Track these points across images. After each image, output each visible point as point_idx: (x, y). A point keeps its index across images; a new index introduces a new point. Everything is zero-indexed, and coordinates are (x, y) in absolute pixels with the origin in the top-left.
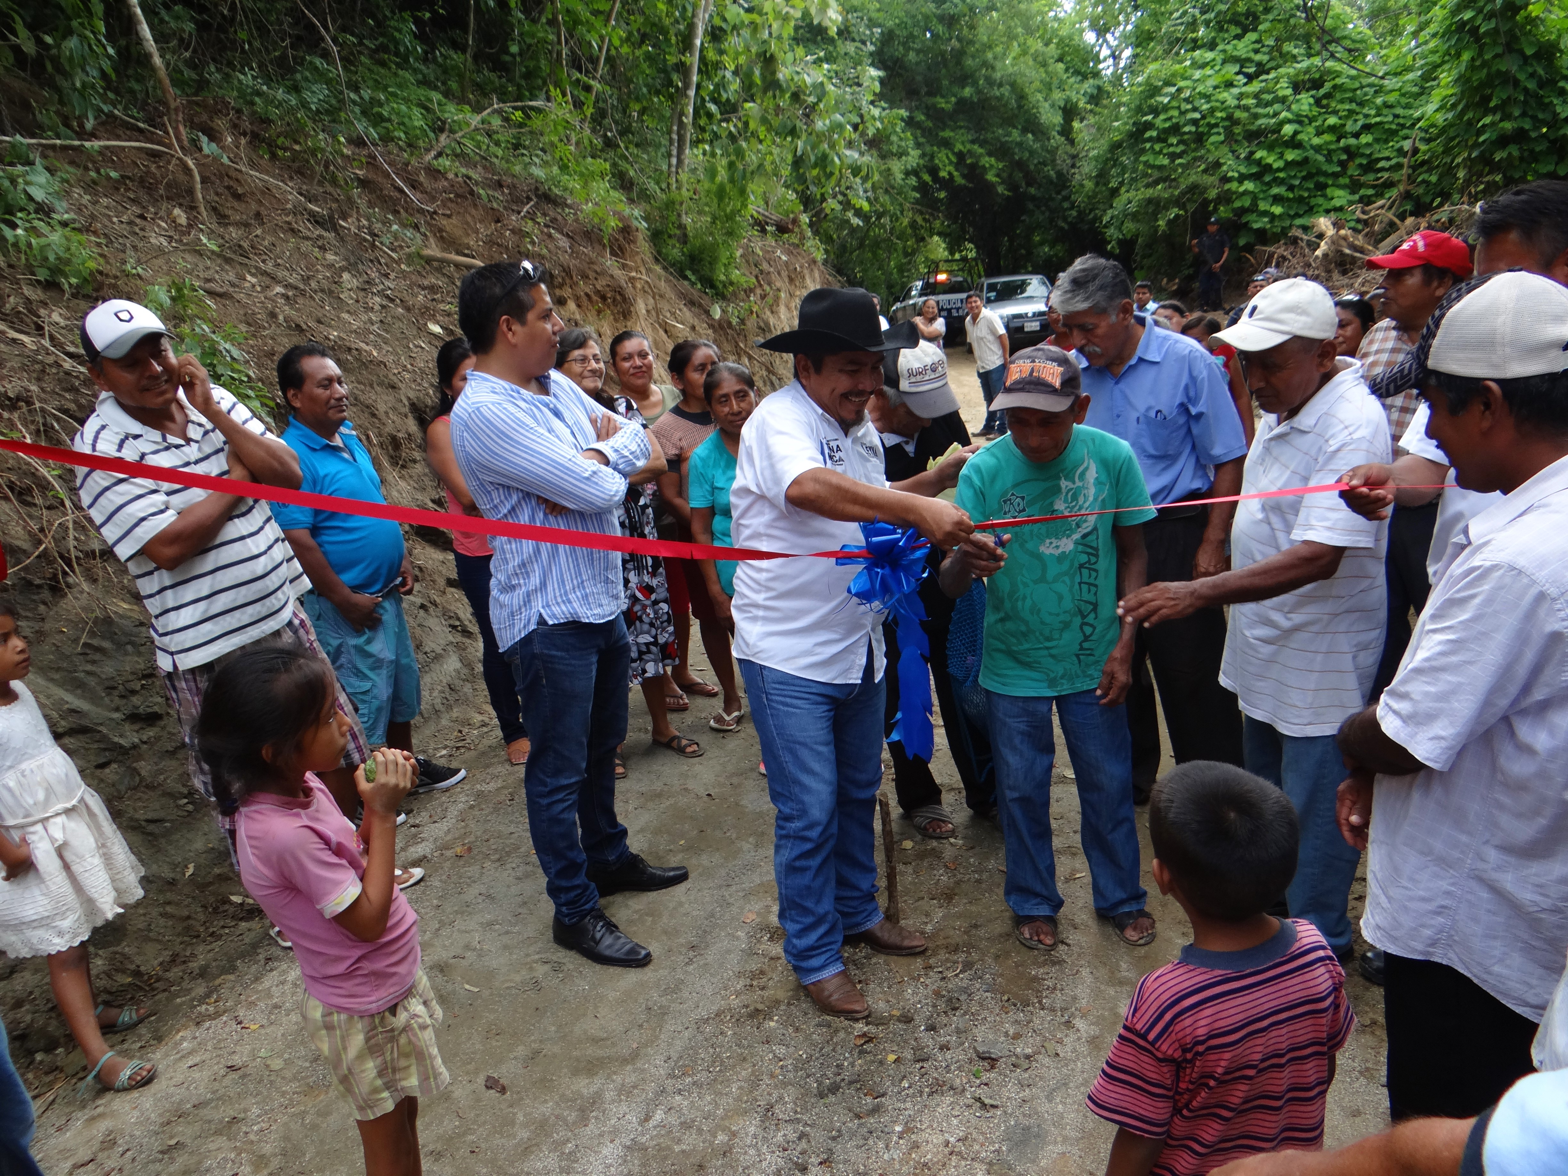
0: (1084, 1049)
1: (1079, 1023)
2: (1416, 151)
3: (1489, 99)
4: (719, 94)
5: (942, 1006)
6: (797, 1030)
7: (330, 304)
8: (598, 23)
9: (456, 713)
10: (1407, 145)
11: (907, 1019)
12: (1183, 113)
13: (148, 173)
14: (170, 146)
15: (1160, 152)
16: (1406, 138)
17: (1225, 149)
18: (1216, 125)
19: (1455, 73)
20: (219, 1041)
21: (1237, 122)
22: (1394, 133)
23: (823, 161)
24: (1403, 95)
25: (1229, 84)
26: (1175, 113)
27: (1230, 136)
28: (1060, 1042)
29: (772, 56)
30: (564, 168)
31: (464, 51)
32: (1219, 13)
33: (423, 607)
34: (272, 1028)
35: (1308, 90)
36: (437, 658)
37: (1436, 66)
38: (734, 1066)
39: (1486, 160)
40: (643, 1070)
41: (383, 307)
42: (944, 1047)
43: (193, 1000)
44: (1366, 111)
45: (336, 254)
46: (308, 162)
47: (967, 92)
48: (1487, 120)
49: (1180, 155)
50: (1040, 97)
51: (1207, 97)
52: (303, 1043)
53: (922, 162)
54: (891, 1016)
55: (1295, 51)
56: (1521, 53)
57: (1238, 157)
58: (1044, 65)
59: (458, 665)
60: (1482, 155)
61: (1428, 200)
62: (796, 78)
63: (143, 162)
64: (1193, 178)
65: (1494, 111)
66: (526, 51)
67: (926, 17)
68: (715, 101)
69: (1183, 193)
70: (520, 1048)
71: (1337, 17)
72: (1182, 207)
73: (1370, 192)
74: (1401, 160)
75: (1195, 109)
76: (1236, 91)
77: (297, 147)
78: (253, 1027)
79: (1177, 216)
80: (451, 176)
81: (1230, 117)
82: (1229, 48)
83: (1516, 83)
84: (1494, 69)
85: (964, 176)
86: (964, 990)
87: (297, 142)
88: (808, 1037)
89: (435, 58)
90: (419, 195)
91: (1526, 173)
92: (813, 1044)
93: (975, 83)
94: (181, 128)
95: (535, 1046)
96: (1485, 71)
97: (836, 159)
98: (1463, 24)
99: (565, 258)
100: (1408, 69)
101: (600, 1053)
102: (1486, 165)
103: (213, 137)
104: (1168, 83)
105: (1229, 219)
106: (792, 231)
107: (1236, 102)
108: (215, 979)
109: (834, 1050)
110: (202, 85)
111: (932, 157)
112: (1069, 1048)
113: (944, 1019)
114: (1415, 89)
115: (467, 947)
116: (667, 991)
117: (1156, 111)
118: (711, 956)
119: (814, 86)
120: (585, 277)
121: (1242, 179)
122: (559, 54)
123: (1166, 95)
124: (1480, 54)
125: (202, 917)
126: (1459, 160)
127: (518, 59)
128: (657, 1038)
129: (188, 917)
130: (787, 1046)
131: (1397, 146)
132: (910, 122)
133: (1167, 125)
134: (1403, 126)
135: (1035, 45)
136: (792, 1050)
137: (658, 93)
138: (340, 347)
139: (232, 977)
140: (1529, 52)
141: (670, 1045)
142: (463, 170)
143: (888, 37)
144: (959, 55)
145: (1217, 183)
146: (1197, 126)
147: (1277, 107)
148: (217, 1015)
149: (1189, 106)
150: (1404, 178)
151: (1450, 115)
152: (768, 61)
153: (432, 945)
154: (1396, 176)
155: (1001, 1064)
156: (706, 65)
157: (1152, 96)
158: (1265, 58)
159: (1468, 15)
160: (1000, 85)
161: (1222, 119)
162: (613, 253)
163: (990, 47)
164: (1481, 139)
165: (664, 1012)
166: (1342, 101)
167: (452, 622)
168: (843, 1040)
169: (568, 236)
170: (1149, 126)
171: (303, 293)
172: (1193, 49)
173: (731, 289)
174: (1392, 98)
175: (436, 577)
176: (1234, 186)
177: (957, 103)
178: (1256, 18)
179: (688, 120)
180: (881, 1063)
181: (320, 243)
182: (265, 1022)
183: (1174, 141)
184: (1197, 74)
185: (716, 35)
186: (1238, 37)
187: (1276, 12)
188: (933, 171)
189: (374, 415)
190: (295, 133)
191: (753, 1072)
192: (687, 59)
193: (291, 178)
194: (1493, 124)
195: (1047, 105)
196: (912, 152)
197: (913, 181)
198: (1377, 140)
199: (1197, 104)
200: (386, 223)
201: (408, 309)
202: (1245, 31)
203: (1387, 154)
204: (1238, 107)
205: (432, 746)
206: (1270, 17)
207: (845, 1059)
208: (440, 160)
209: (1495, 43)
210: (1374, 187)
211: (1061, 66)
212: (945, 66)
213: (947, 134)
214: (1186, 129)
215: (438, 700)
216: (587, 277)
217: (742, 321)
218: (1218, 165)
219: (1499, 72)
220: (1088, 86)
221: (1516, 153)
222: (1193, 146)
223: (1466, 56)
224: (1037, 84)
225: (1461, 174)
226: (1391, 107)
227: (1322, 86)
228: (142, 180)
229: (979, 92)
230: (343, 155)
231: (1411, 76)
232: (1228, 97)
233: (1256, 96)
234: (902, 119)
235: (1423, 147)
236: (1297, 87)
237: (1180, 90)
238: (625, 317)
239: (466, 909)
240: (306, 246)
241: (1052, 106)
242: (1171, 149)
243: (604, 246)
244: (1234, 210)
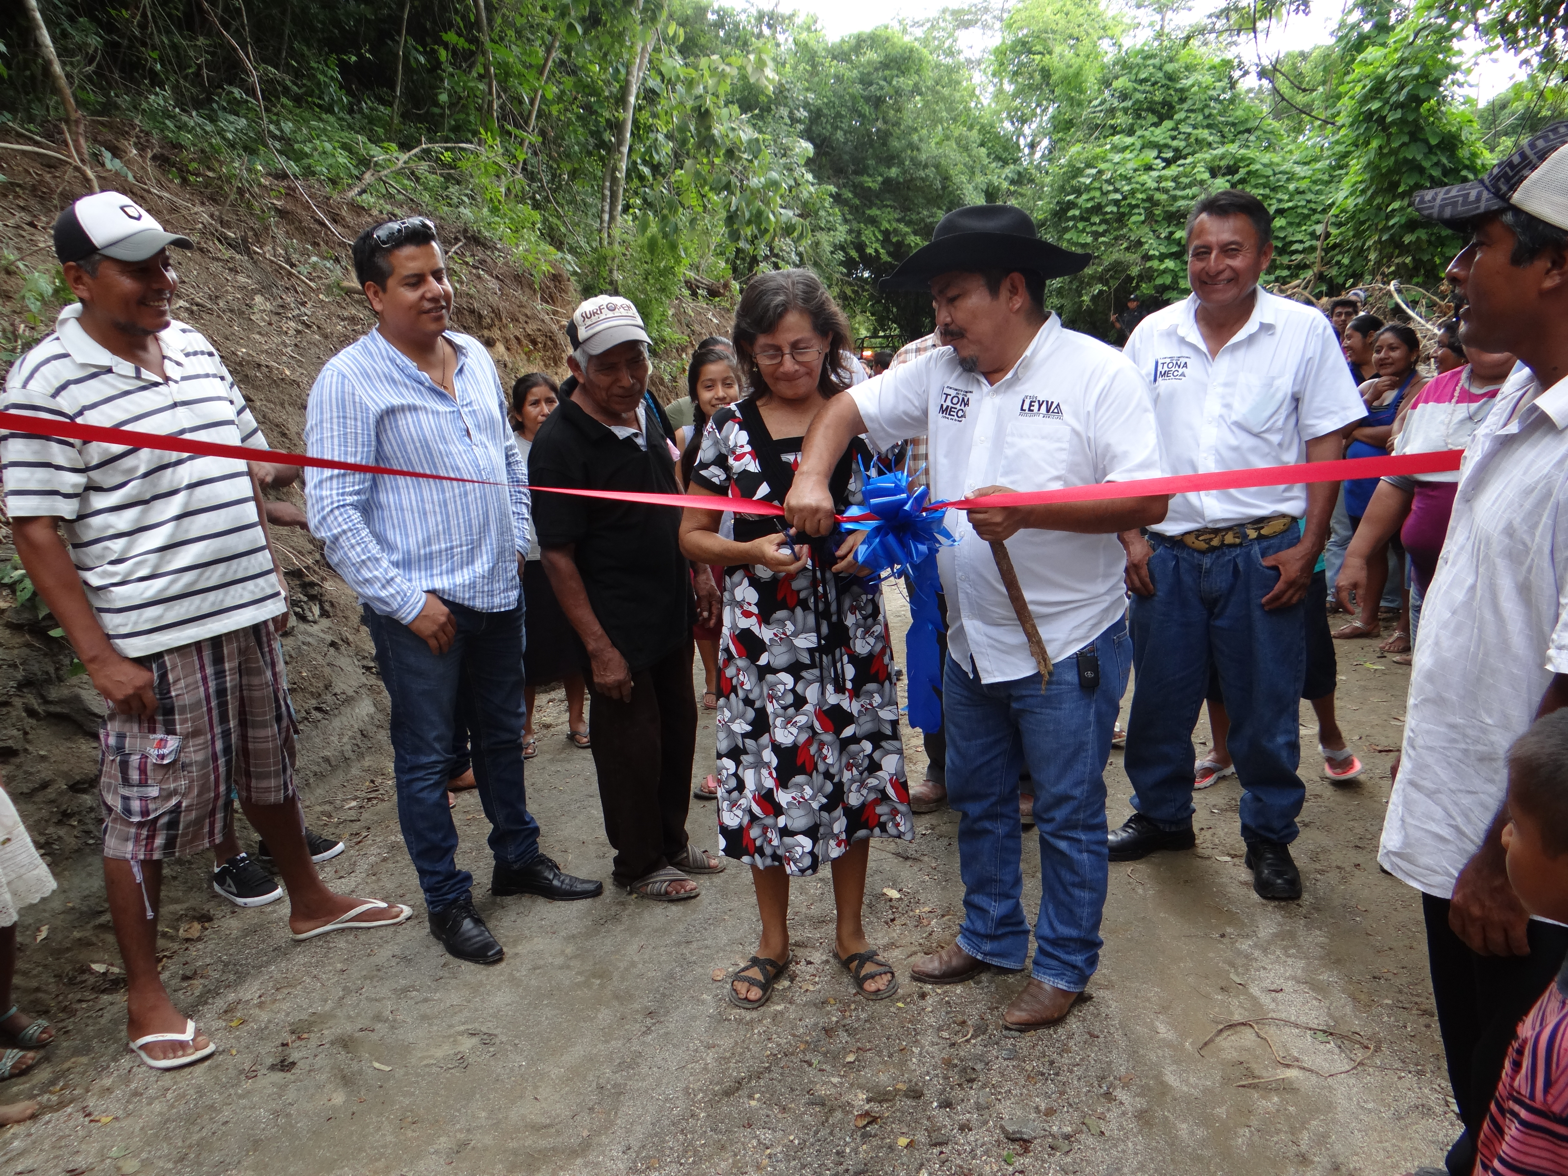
0: (1132, 1126)
1: (1120, 1094)
2: (1328, 235)
3: (1397, 185)
4: (651, 156)
5: (955, 1078)
6: (784, 1109)
7: (239, 325)
8: (531, 76)
9: (367, 762)
10: (1319, 229)
11: (915, 1094)
12: (1105, 194)
13: (42, 182)
14: (70, 156)
15: (1083, 231)
16: (1318, 222)
17: (1147, 229)
18: (1137, 206)
19: (1364, 160)
20: (61, 1138)
21: (1156, 204)
22: (1307, 217)
23: (758, 218)
24: (1315, 182)
25: (1149, 168)
26: (1097, 194)
27: (1150, 217)
28: (1102, 1117)
29: (707, 111)
30: (494, 210)
31: (391, 105)
32: (1137, 101)
33: (333, 644)
34: (130, 1120)
35: (1224, 175)
36: (349, 700)
37: (1346, 155)
38: (711, 1157)
39: (1395, 244)
40: (597, 1164)
41: (298, 332)
42: (964, 1128)
43: (33, 1087)
44: (1280, 196)
45: (249, 277)
46: (221, 188)
47: (894, 172)
48: (1396, 205)
49: (1103, 234)
50: (964, 178)
51: (1128, 179)
52: (167, 1138)
53: (849, 238)
54: (897, 1091)
55: (1211, 139)
56: (1426, 142)
57: (1158, 237)
58: (966, 149)
59: (372, 710)
60: (1391, 239)
61: (1340, 280)
62: (731, 135)
63: (35, 169)
64: (1115, 256)
65: (1402, 196)
66: (456, 101)
67: (853, 98)
68: (645, 163)
69: (1107, 270)
70: (443, 1139)
71: (1248, 109)
72: (1106, 283)
73: (1285, 273)
74: (1314, 242)
75: (1116, 190)
76: (1155, 174)
77: (211, 174)
78: (104, 1120)
79: (1101, 292)
80: (375, 212)
81: (1150, 199)
82: (1147, 134)
83: (1421, 170)
84: (1401, 156)
85: (889, 254)
86: (980, 1058)
87: (210, 169)
88: (798, 1118)
89: (361, 109)
90: (340, 229)
91: (1433, 256)
92: (805, 1127)
93: (901, 163)
94: (82, 141)
95: (461, 1136)
96: (1393, 159)
97: (771, 216)
98: (1370, 114)
99: (494, 300)
100: (1316, 160)
101: (543, 1143)
102: (1396, 247)
103: (116, 152)
104: (1089, 166)
105: (1151, 296)
106: (723, 295)
107: (1155, 185)
108: (63, 1062)
109: (831, 1133)
110: (108, 108)
111: (859, 233)
112: (1114, 1125)
113: (960, 1094)
114: (1326, 177)
115: (378, 1018)
116: (622, 1066)
117: (1078, 192)
118: (674, 1021)
119: (750, 141)
120: (515, 320)
121: (1162, 258)
122: (490, 104)
123: (1088, 176)
124: (1388, 142)
125: (52, 988)
126: (1369, 243)
127: (447, 112)
128: (612, 1123)
129: (37, 990)
130: (774, 1130)
131: (1311, 229)
132: (837, 199)
133: (1089, 205)
134: (1314, 211)
135: (959, 130)
136: (779, 1134)
137: (590, 154)
138: (248, 362)
139: (84, 1060)
140: (1433, 142)
141: (628, 1131)
142: (389, 207)
143: (816, 115)
144: (885, 136)
145: (1139, 260)
146: (1119, 207)
147: (1195, 190)
148: (61, 1105)
149: (1111, 188)
150: (1318, 260)
151: (1360, 200)
152: (703, 116)
153: (335, 1016)
154: (1311, 258)
155: (1036, 1145)
156: (638, 128)
157: (1074, 177)
158: (1182, 144)
159: (1375, 105)
160: (926, 166)
161: (1143, 200)
162: (543, 300)
163: (916, 130)
164: (1391, 223)
165: (619, 1092)
166: (1256, 186)
167: (365, 663)
168: (842, 1121)
169: (497, 278)
170: (1072, 205)
171: (210, 312)
172: (1113, 135)
173: (663, 346)
174: (1304, 185)
175: (349, 613)
176: (1155, 264)
177: (883, 183)
178: (1171, 107)
179: (621, 175)
180: (891, 1148)
181: (231, 265)
182: (120, 1113)
183: (1097, 220)
184: (1117, 158)
185: (650, 96)
186: (1156, 125)
187: (1190, 102)
188: (860, 247)
189: (284, 435)
190: (207, 158)
191: (735, 1164)
192: (621, 115)
193: (203, 204)
194: (1402, 209)
195: (970, 187)
196: (840, 228)
197: (840, 256)
198: (1290, 224)
199: (1118, 186)
200: (306, 253)
201: (326, 337)
202: (1161, 119)
203: (1299, 237)
204: (1158, 189)
205: (340, 796)
206: (1185, 106)
207: (846, 1144)
208: (364, 196)
209: (1401, 131)
210: (1289, 267)
211: (983, 151)
212: (872, 146)
213: (874, 212)
214: (1108, 209)
215: (348, 747)
216: (517, 320)
217: (674, 379)
218: (1139, 244)
219: (1406, 159)
220: (1009, 171)
221: (1424, 237)
222: (1115, 225)
223: (1375, 144)
224: (960, 167)
225: (1373, 256)
226: (1303, 192)
227: (1237, 172)
228: (34, 189)
229: (905, 172)
230: (260, 185)
231: (1318, 165)
232: (1149, 180)
233: (1175, 179)
234: (831, 195)
235: (1334, 231)
236: (1214, 172)
237: (1100, 172)
238: (556, 364)
239: (377, 973)
240: (215, 267)
241: (976, 188)
242: (1094, 228)
243: (535, 291)
244: (1156, 287)
